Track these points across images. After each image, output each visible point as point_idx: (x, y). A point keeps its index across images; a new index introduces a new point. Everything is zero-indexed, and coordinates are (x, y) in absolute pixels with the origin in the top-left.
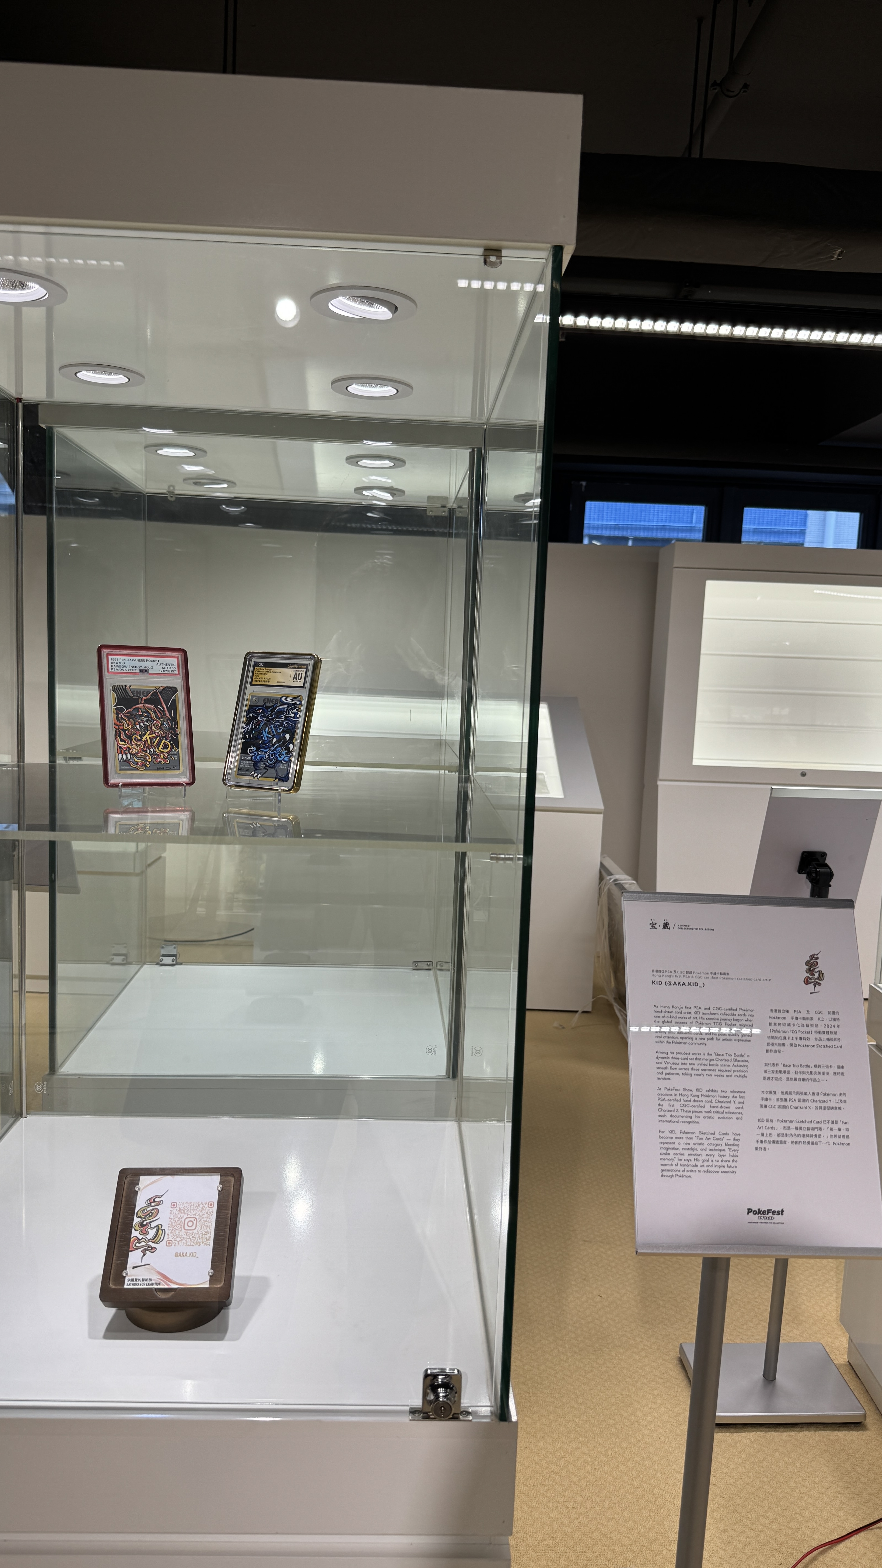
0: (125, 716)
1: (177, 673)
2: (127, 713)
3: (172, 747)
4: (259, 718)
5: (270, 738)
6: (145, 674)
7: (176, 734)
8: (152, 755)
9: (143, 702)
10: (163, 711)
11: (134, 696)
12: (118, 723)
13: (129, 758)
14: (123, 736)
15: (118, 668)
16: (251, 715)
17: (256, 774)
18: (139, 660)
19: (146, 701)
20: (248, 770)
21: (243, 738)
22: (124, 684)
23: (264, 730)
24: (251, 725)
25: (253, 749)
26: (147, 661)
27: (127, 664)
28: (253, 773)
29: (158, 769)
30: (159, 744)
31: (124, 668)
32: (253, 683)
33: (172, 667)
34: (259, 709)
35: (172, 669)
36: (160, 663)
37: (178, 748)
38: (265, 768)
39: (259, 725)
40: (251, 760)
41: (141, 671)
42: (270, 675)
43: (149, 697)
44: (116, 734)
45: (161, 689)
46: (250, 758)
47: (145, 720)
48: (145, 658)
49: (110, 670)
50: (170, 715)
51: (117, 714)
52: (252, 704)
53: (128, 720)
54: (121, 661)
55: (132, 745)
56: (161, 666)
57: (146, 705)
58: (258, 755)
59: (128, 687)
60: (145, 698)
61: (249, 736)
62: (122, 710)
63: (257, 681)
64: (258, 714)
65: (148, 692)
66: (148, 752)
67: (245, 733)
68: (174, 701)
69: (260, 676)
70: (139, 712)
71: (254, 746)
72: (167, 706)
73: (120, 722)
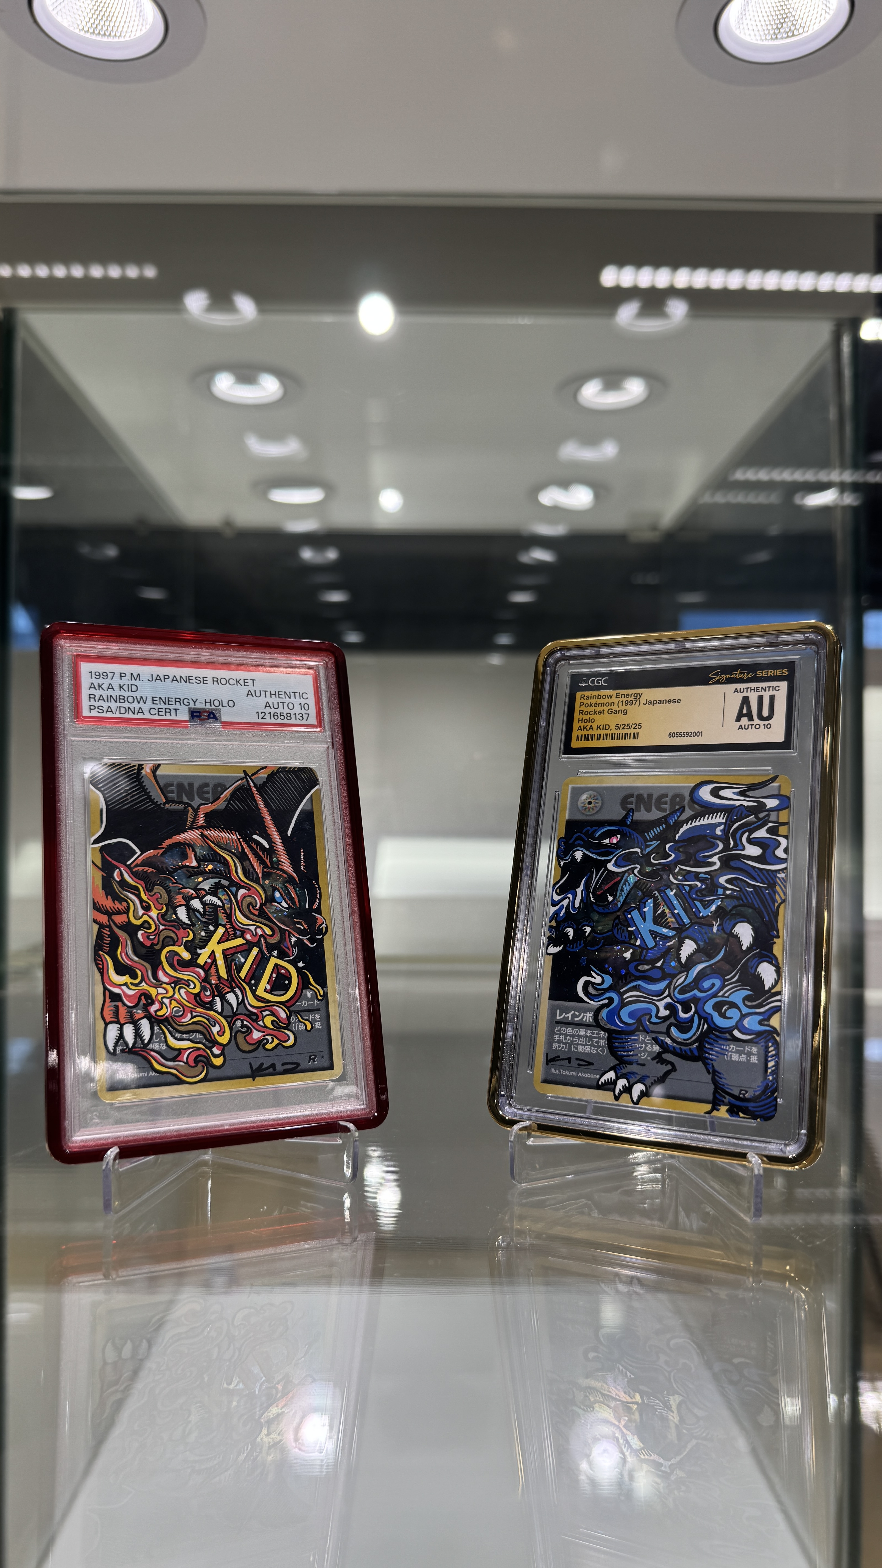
0: (135, 875)
1: (313, 720)
2: (143, 864)
3: (304, 984)
4: (611, 866)
5: (666, 938)
6: (211, 726)
7: (317, 933)
8: (231, 1018)
9: (201, 821)
10: (271, 851)
11: (168, 801)
12: (109, 903)
13: (147, 1037)
14: (126, 953)
15: (113, 705)
16: (578, 855)
17: (622, 1083)
18: (188, 680)
19: (213, 820)
20: (585, 1063)
21: (552, 941)
22: (134, 760)
23: (639, 908)
24: (579, 891)
25: (598, 980)
26: (215, 680)
27: (146, 689)
28: (611, 1075)
29: (257, 1072)
30: (255, 975)
31: (136, 705)
32: (575, 744)
33: (296, 701)
34: (609, 834)
35: (297, 710)
36: (258, 687)
37: (324, 985)
38: (658, 1058)
39: (613, 891)
40: (597, 1024)
41: (195, 714)
42: (637, 713)
43: (220, 804)
44: (98, 947)
45: (263, 775)
46: (589, 1017)
47: (207, 885)
48: (210, 673)
49: (85, 712)
50: (295, 864)
51: (107, 869)
52: (579, 817)
53: (148, 890)
54: (126, 681)
55: (159, 983)
56: (263, 700)
57: (211, 833)
58: (623, 1004)
59: (147, 770)
60: (210, 807)
61: (579, 932)
62: (123, 853)
63: (587, 737)
64: (608, 851)
65: (220, 787)
66: (218, 1006)
67: (558, 925)
68: (308, 818)
69: (600, 720)
70: (185, 857)
71: (603, 971)
72: (282, 832)
73: (116, 898)
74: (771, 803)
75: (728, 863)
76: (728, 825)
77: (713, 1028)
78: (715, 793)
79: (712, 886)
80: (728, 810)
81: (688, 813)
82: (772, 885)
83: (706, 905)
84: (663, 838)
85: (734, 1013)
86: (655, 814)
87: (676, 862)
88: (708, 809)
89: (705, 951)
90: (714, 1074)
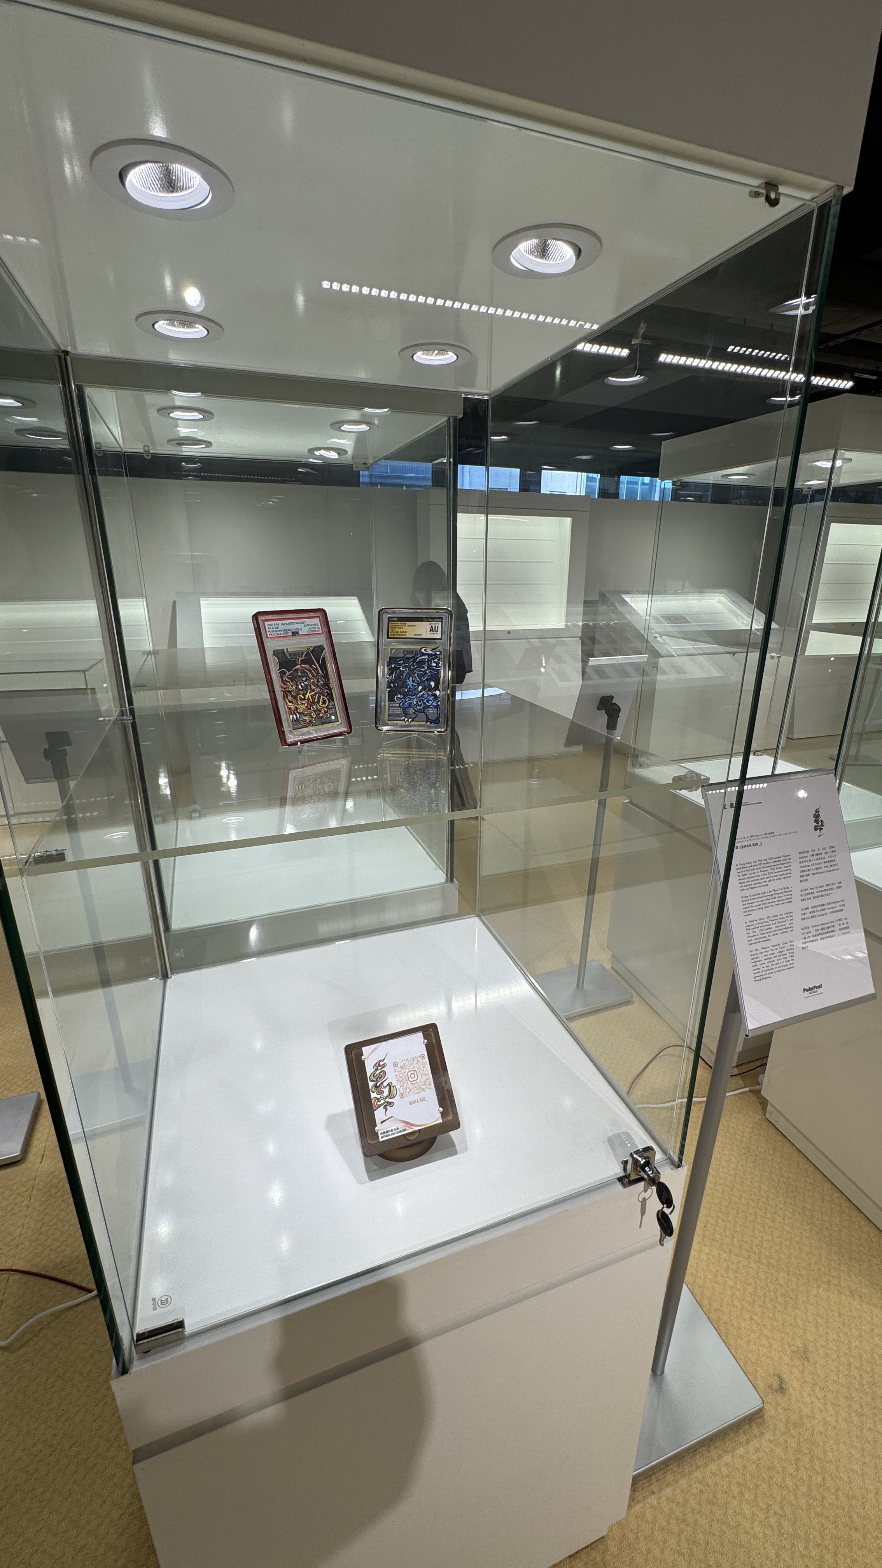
0: (288, 678)
1: (321, 632)
2: (289, 675)
3: (329, 702)
4: (401, 669)
5: (415, 686)
6: (297, 637)
7: (330, 689)
8: (315, 711)
9: (300, 663)
10: (317, 669)
11: (292, 658)
12: (283, 686)
13: (298, 717)
14: (290, 698)
15: (274, 633)
16: (393, 666)
17: (406, 719)
18: (290, 624)
19: (303, 662)
20: (398, 715)
21: (387, 688)
22: (282, 648)
23: (409, 679)
24: (394, 675)
25: (399, 696)
26: (296, 623)
27: (281, 628)
28: (404, 718)
29: (323, 723)
30: (318, 701)
31: (279, 633)
32: (390, 636)
33: (316, 627)
34: (400, 660)
35: (317, 629)
36: (306, 624)
37: (333, 701)
38: (414, 713)
39: (402, 675)
40: (400, 706)
41: (293, 633)
42: (405, 629)
43: (303, 657)
44: (284, 697)
45: (312, 648)
46: (398, 705)
47: (304, 679)
48: (294, 621)
49: (269, 636)
50: (323, 672)
51: (282, 677)
52: (392, 656)
53: (292, 682)
54: (276, 626)
55: (298, 705)
56: (309, 627)
57: (302, 666)
58: (406, 702)
59: (285, 650)
60: (301, 659)
61: (394, 685)
62: (284, 673)
63: (393, 635)
64: (400, 665)
65: (302, 653)
66: (312, 709)
67: (389, 683)
68: (324, 658)
69: (396, 630)
70: (298, 673)
71: (400, 694)
72: (318, 663)
73: (285, 684)
74: (438, 653)
75: (429, 667)
76: (429, 658)
77: (426, 705)
78: (425, 650)
79: (425, 673)
80: (428, 655)
81: (419, 655)
82: (438, 673)
83: (424, 678)
84: (413, 662)
85: (431, 702)
86: (411, 656)
87: (417, 667)
88: (424, 654)
89: (424, 689)
90: (427, 715)
